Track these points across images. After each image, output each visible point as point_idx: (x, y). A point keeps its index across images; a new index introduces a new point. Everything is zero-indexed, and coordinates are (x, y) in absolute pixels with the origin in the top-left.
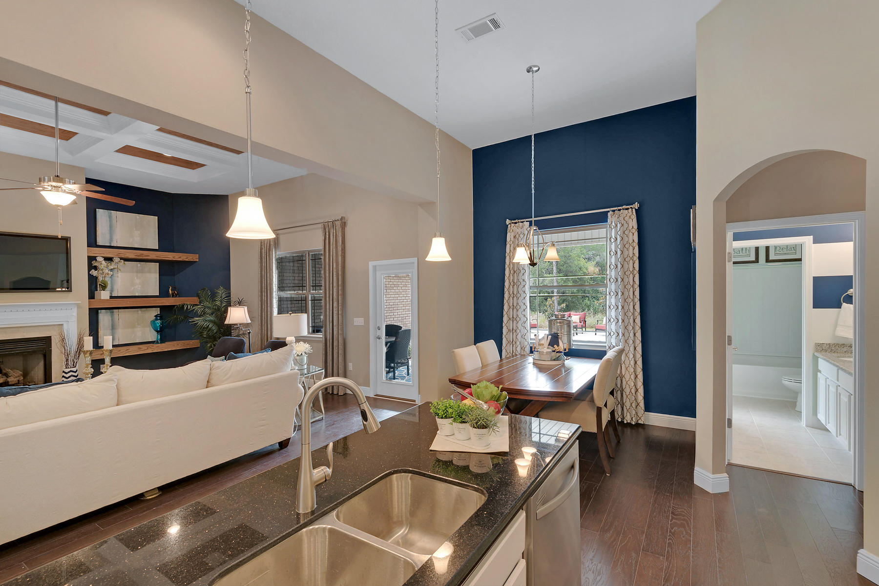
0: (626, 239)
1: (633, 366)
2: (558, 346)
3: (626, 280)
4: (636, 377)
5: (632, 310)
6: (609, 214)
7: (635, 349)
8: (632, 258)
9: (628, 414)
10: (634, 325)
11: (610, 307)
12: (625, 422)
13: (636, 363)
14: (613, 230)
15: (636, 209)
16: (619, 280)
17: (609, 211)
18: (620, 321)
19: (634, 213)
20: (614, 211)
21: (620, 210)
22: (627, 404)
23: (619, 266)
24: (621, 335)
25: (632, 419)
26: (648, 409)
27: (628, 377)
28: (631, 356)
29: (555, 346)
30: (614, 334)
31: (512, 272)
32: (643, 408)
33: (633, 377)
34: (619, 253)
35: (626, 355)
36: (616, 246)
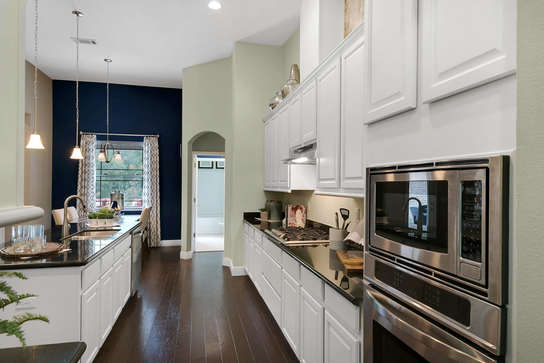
0: (153, 152)
1: (156, 217)
2: (117, 208)
3: (153, 173)
4: (157, 222)
5: (155, 189)
6: (145, 138)
7: (157, 208)
8: (156, 162)
9: (153, 242)
10: (157, 196)
11: (144, 187)
12: (151, 246)
13: (157, 215)
14: (147, 146)
15: (158, 138)
16: (150, 173)
17: (144, 137)
18: (150, 194)
19: (157, 140)
20: (147, 137)
21: (150, 137)
22: (153, 237)
23: (150, 166)
24: (150, 201)
25: (155, 244)
26: (162, 239)
27: (154, 224)
28: (155, 212)
29: (115, 208)
30: (146, 201)
31: (84, 165)
32: (160, 238)
33: (155, 223)
34: (149, 159)
35: (152, 212)
36: (148, 155)
